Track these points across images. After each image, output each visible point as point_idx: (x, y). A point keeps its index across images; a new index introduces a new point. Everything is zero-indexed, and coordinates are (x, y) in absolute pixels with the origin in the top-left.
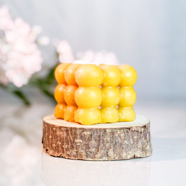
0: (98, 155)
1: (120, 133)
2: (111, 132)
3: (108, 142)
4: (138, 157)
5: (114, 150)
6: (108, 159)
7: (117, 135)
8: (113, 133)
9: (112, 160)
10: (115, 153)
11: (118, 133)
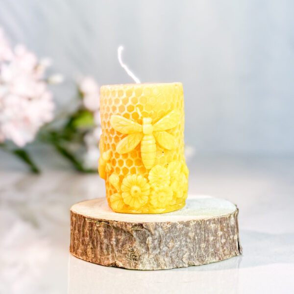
0: (80, 251)
1: (99, 227)
2: (90, 223)
3: (87, 236)
4: (120, 266)
5: (92, 248)
6: (87, 259)
7: (96, 228)
8: (92, 225)
9: (89, 262)
10: (92, 254)
11: (98, 225)
